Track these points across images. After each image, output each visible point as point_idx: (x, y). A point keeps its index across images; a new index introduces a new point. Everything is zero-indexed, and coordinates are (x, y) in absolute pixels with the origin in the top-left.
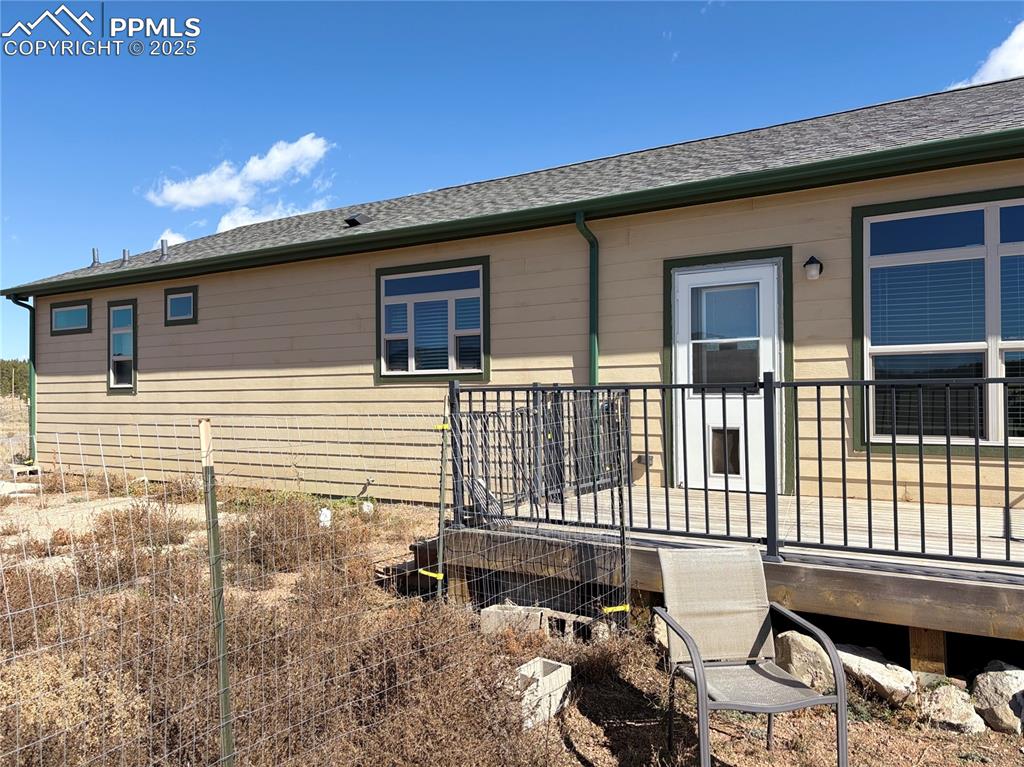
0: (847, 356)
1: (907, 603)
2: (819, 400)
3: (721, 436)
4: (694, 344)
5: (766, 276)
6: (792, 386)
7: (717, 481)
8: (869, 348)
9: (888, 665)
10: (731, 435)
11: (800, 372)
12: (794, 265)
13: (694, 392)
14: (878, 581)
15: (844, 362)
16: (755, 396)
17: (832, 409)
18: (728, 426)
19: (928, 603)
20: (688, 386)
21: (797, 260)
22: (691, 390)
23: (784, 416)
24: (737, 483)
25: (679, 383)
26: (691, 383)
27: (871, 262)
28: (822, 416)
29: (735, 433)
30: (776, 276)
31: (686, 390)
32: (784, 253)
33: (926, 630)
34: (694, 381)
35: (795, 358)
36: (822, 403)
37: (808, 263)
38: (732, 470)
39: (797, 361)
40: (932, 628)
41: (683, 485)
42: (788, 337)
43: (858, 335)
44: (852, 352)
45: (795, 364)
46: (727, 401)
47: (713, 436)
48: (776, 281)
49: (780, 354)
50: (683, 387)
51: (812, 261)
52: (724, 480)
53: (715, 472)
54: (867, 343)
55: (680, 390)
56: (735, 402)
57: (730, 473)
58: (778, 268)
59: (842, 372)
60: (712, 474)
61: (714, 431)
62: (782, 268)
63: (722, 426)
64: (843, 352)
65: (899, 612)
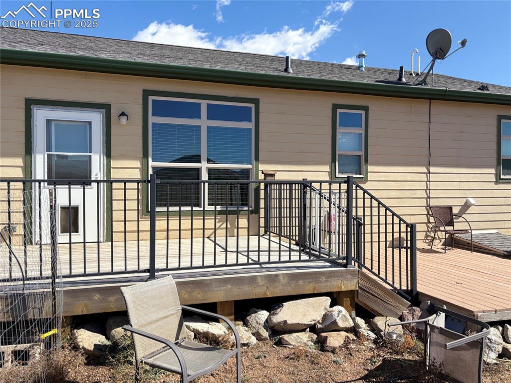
0: (140, 167)
1: (221, 290)
2: (125, 189)
3: (68, 210)
4: (48, 154)
5: (96, 118)
6: (110, 182)
7: (62, 238)
8: (151, 163)
9: (210, 323)
10: (73, 210)
11: (115, 174)
12: (112, 115)
13: (48, 184)
14: (209, 281)
15: (138, 170)
16: (89, 187)
17: (132, 194)
18: (72, 204)
19: (230, 288)
20: (44, 181)
21: (114, 112)
22: (46, 183)
23: (105, 198)
24: (77, 238)
25: (38, 178)
26: (46, 178)
27: (152, 120)
28: (127, 198)
29: (76, 209)
30: (101, 120)
31: (42, 183)
32: (106, 108)
33: (227, 301)
34: (48, 178)
35: (112, 166)
36: (127, 191)
37: (121, 115)
38: (74, 230)
39: (113, 168)
40: (230, 300)
41: (39, 243)
42: (108, 154)
43: (145, 155)
44: (142, 164)
45: (112, 169)
46: (71, 190)
47: (61, 210)
48: (102, 122)
49: (104, 164)
50: (40, 182)
51: (123, 114)
52: (69, 237)
53: (61, 233)
54: (150, 160)
55: (37, 184)
56: (77, 191)
57: (72, 232)
58: (103, 115)
59: (137, 175)
60: (60, 234)
61: (63, 208)
62: (105, 115)
63: (68, 204)
64: (138, 164)
65: (217, 295)
